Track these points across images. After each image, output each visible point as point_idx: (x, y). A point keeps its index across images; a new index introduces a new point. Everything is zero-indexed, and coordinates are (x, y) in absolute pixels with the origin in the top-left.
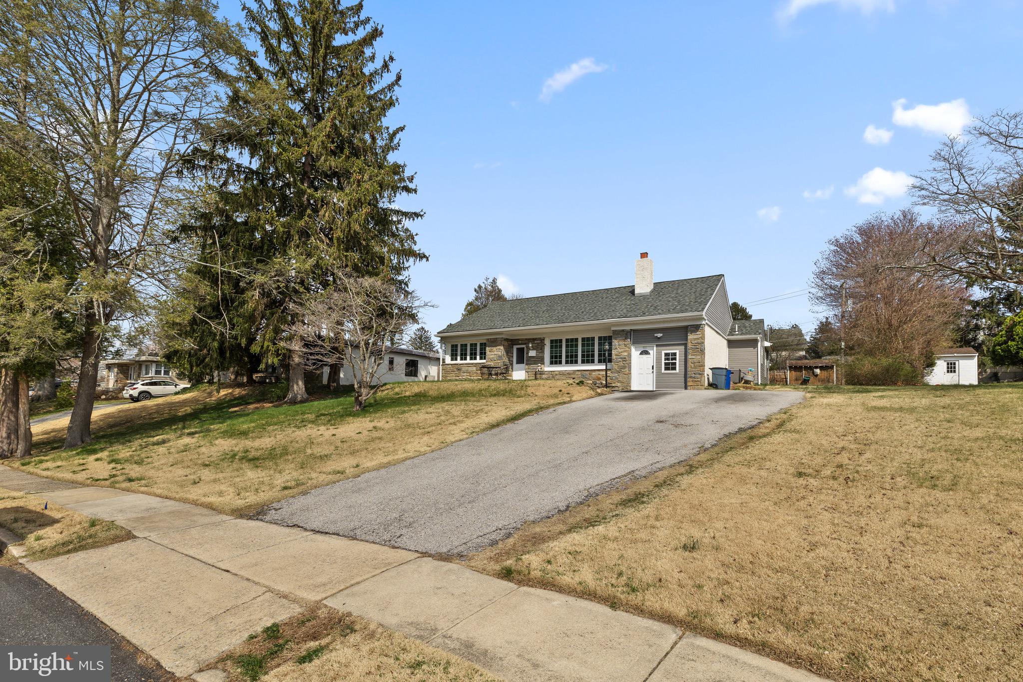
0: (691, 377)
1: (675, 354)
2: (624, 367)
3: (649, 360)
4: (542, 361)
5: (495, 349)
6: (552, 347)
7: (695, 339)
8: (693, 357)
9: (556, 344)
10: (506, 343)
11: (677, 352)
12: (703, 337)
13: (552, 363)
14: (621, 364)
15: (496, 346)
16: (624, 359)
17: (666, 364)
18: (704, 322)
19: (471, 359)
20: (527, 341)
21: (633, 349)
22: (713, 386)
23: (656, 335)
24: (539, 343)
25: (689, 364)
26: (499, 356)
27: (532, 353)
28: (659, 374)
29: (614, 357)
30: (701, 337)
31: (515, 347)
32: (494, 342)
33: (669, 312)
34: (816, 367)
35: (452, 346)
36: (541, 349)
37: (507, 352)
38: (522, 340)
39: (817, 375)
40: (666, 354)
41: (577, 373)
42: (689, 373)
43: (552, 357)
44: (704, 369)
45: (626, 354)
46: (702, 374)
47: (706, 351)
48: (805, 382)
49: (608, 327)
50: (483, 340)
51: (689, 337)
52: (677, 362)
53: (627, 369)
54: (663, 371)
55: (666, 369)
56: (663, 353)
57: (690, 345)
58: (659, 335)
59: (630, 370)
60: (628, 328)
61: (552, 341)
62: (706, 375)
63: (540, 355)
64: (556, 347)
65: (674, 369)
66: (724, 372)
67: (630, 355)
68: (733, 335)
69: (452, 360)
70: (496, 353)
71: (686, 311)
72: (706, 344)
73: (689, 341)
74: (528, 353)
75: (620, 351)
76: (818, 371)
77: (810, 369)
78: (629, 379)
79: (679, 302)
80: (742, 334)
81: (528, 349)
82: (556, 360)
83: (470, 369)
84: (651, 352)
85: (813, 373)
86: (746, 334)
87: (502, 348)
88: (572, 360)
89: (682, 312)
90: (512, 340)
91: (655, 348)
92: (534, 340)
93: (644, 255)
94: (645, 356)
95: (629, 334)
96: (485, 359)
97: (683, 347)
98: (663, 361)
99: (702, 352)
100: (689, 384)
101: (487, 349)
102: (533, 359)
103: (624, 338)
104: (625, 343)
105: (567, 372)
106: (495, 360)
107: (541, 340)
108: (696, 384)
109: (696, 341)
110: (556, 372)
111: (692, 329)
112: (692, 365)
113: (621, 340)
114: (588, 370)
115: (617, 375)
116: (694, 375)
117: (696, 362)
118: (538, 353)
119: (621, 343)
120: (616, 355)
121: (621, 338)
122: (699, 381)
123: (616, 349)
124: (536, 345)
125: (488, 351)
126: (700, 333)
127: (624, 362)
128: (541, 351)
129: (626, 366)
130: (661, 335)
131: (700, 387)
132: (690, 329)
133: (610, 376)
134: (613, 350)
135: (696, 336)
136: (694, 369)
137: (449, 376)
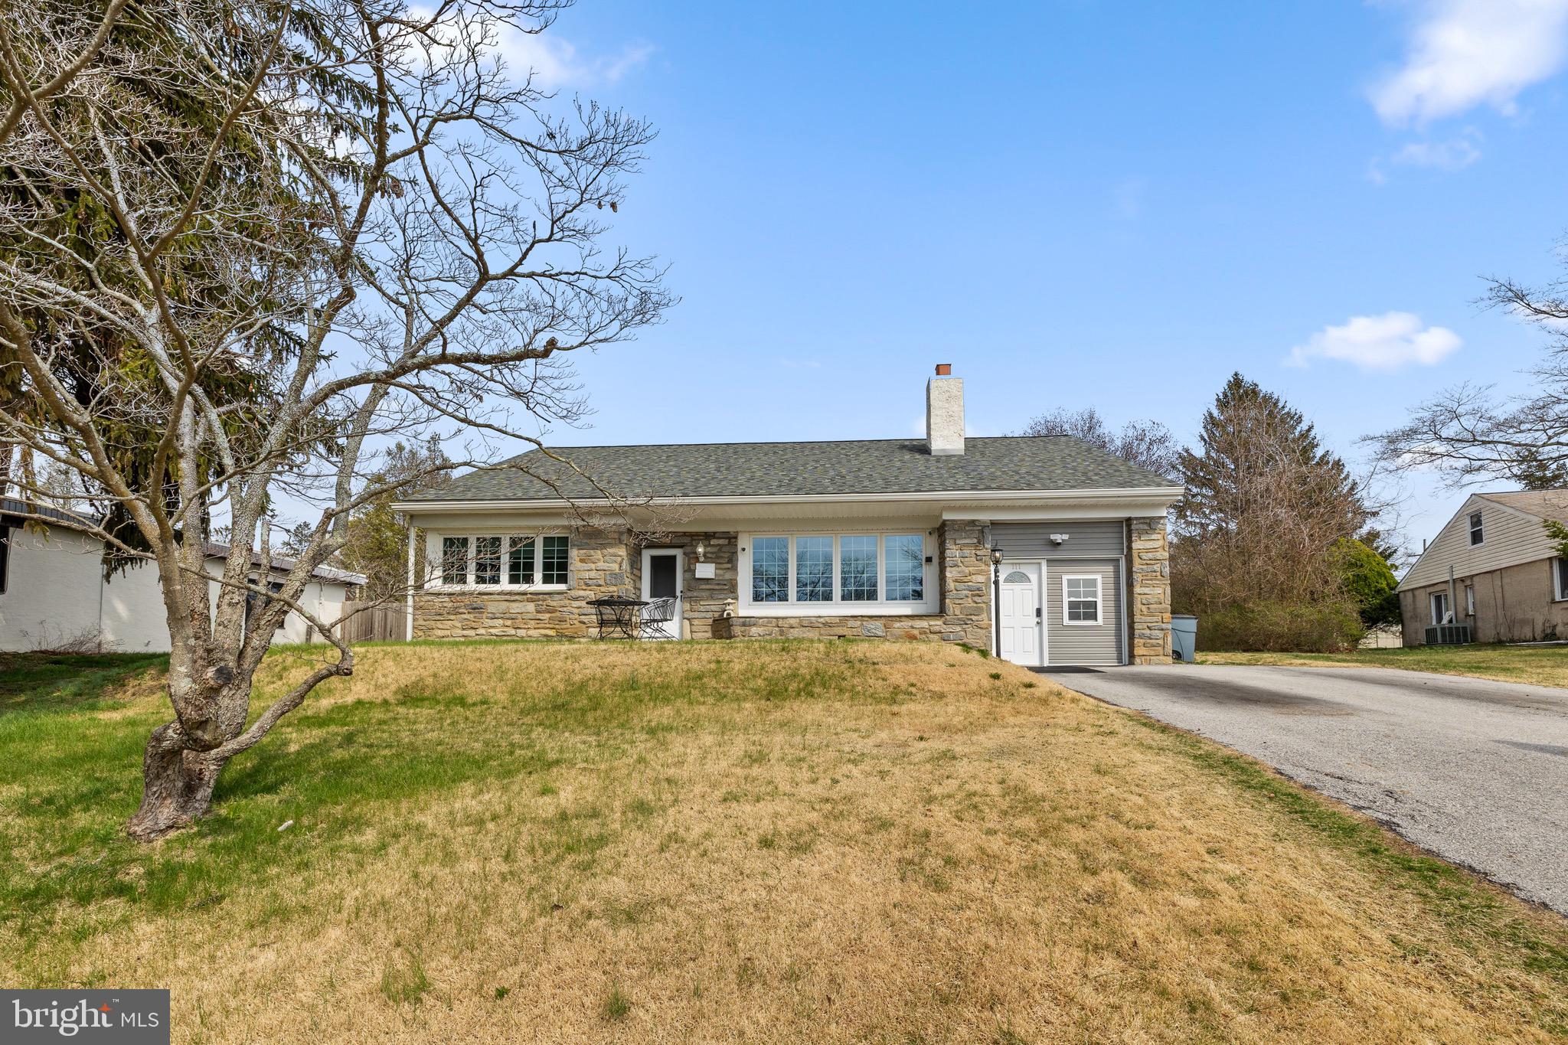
0: (1142, 636)
1: (1093, 583)
2: (977, 611)
3: (1030, 595)
4: (732, 588)
5: (598, 554)
6: (757, 558)
7: (1148, 551)
8: (1146, 590)
9: (768, 551)
10: (624, 542)
11: (1098, 577)
13: (757, 597)
14: (969, 603)
15: (603, 546)
16: (978, 592)
17: (1072, 605)
19: (514, 579)
20: (686, 540)
23: (1053, 537)
24: (721, 545)
26: (614, 575)
27: (705, 571)
28: (1056, 628)
29: (950, 585)
30: (1163, 547)
31: (648, 554)
32: (594, 538)
33: (1086, 483)
35: (449, 543)
36: (728, 562)
37: (631, 566)
38: (668, 536)
40: (1072, 584)
41: (851, 623)
42: (1136, 626)
43: (758, 584)
44: (1169, 619)
45: (981, 578)
46: (1167, 629)
49: (932, 511)
50: (555, 527)
51: (1135, 546)
53: (983, 616)
54: (1066, 621)
55: (1073, 616)
56: (1065, 579)
57: (1138, 564)
58: (1058, 538)
60: (985, 517)
61: (757, 544)
63: (728, 576)
64: (771, 558)
65: (1094, 617)
69: (449, 581)
70: (601, 565)
71: (1132, 484)
73: (1135, 553)
74: (690, 570)
75: (967, 570)
81: (693, 558)
82: (769, 589)
83: (515, 608)
84: (1034, 577)
87: (623, 552)
88: (816, 591)
89: (1125, 485)
90: (641, 533)
91: (1044, 568)
92: (707, 537)
94: (1018, 587)
95: (986, 531)
96: (563, 579)
97: (1110, 568)
98: (1066, 599)
99: (1166, 579)
100: (1137, 651)
101: (574, 554)
102: (708, 587)
103: (975, 541)
104: (978, 553)
105: (822, 620)
106: (600, 586)
107: (730, 538)
108: (1153, 653)
109: (1150, 555)
110: (792, 621)
111: (1141, 526)
112: (1144, 608)
113: (965, 545)
114: (880, 617)
115: (958, 629)
116: (1147, 632)
117: (1152, 601)
118: (721, 572)
119: (967, 552)
120: (956, 581)
121: (966, 541)
122: (1159, 645)
123: (956, 566)
124: (714, 549)
125: (582, 561)
126: (1159, 537)
127: (976, 599)
128: (729, 566)
129: (981, 609)
130: (1066, 537)
131: (1161, 658)
132: (1137, 527)
133: (940, 632)
134: (948, 569)
135: (1151, 543)
136: (1148, 619)
137: (441, 626)
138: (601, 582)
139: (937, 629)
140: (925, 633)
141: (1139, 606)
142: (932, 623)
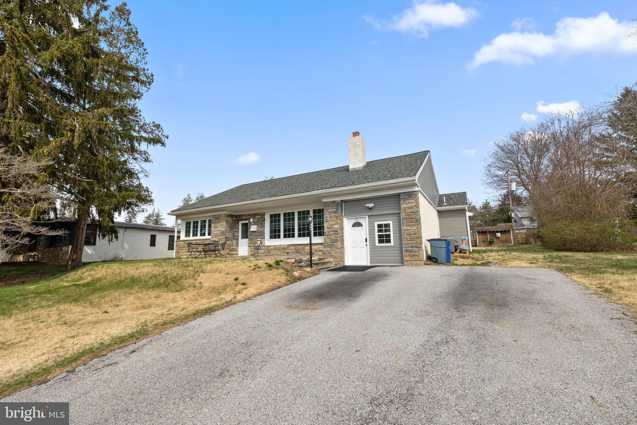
0: (407, 251)
1: (388, 225)
2: (336, 241)
3: (363, 232)
4: (262, 234)
5: (219, 224)
6: (271, 222)
7: (409, 208)
8: (408, 228)
9: (275, 218)
10: (230, 219)
11: (391, 223)
12: (417, 206)
13: (271, 237)
14: (333, 237)
15: (220, 222)
16: (336, 233)
17: (380, 236)
18: (416, 189)
19: (201, 235)
20: (248, 217)
21: (345, 220)
22: (432, 260)
23: (367, 205)
24: (259, 217)
25: (405, 236)
26: (223, 232)
27: (254, 228)
28: (373, 248)
29: (326, 230)
30: (415, 206)
31: (241, 223)
32: (219, 219)
33: (379, 179)
34: (498, 232)
35: (187, 223)
36: (262, 224)
37: (231, 228)
38: (245, 215)
39: (499, 238)
40: (380, 226)
41: (291, 248)
42: (405, 246)
43: (271, 232)
44: (421, 241)
45: (337, 226)
46: (419, 248)
47: (422, 221)
48: (491, 243)
49: (318, 199)
50: (210, 216)
51: (402, 206)
52: (391, 233)
53: (339, 243)
54: (377, 244)
55: (380, 241)
56: (376, 224)
57: (403, 215)
58: (371, 205)
59: (343, 244)
60: (338, 199)
61: (271, 216)
62: (424, 248)
63: (262, 230)
64: (275, 221)
65: (389, 241)
66: (444, 244)
67: (342, 228)
68: (442, 206)
69: (186, 236)
70: (219, 229)
71: (397, 177)
72: (421, 212)
73: (402, 210)
74: (250, 228)
75: (332, 223)
76: (499, 235)
77: (493, 233)
78: (343, 254)
79: (389, 172)
80: (450, 205)
81: (251, 224)
82: (275, 234)
84: (363, 224)
85: (496, 236)
86: (454, 205)
87: (224, 224)
88: (289, 234)
89: (392, 178)
90: (236, 216)
91: (367, 219)
92: (256, 215)
93: (356, 134)
94: (357, 229)
95: (339, 205)
96: (211, 235)
97: (396, 218)
98: (377, 234)
99: (418, 221)
100: (405, 259)
101: (213, 225)
102: (255, 234)
103: (335, 210)
104: (336, 215)
105: (281, 247)
106: (219, 236)
107: (261, 215)
108: (413, 259)
109: (410, 210)
110: (272, 247)
111: (405, 197)
112: (408, 237)
113: (331, 212)
114: (301, 245)
115: (329, 249)
116: (410, 249)
117: (412, 233)
118: (258, 228)
119: (332, 215)
120: (328, 228)
121: (331, 210)
122: (416, 255)
123: (328, 221)
124: (257, 220)
125: (214, 228)
126: (413, 201)
127: (336, 235)
128: (261, 226)
129: (338, 240)
130: (372, 205)
131: (417, 262)
132: (403, 197)
133: (322, 251)
134: (325, 223)
135: (410, 204)
136: (410, 242)
137: (181, 252)
138: (219, 235)
139: (321, 249)
140: (317, 251)
141: (406, 236)
142: (319, 247)
